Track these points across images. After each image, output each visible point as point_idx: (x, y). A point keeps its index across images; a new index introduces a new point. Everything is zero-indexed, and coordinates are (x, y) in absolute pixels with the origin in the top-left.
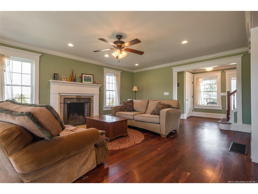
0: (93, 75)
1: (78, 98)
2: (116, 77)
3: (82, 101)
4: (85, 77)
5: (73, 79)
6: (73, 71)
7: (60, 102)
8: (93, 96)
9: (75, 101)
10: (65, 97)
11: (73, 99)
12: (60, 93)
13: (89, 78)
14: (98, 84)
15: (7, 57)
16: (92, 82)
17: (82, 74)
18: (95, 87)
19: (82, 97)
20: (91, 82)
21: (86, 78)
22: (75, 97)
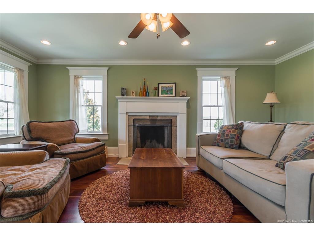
0: (175, 83)
1: (153, 119)
2: (223, 81)
3: (158, 124)
4: (162, 87)
5: (145, 93)
6: (144, 82)
7: (129, 124)
8: (176, 116)
9: (148, 123)
10: (135, 118)
11: (145, 120)
12: (127, 112)
13: (168, 89)
14: (183, 96)
15: (81, 77)
16: (174, 95)
17: (159, 84)
18: (179, 102)
19: (158, 118)
20: (172, 94)
21: (165, 89)
22: (148, 118)
